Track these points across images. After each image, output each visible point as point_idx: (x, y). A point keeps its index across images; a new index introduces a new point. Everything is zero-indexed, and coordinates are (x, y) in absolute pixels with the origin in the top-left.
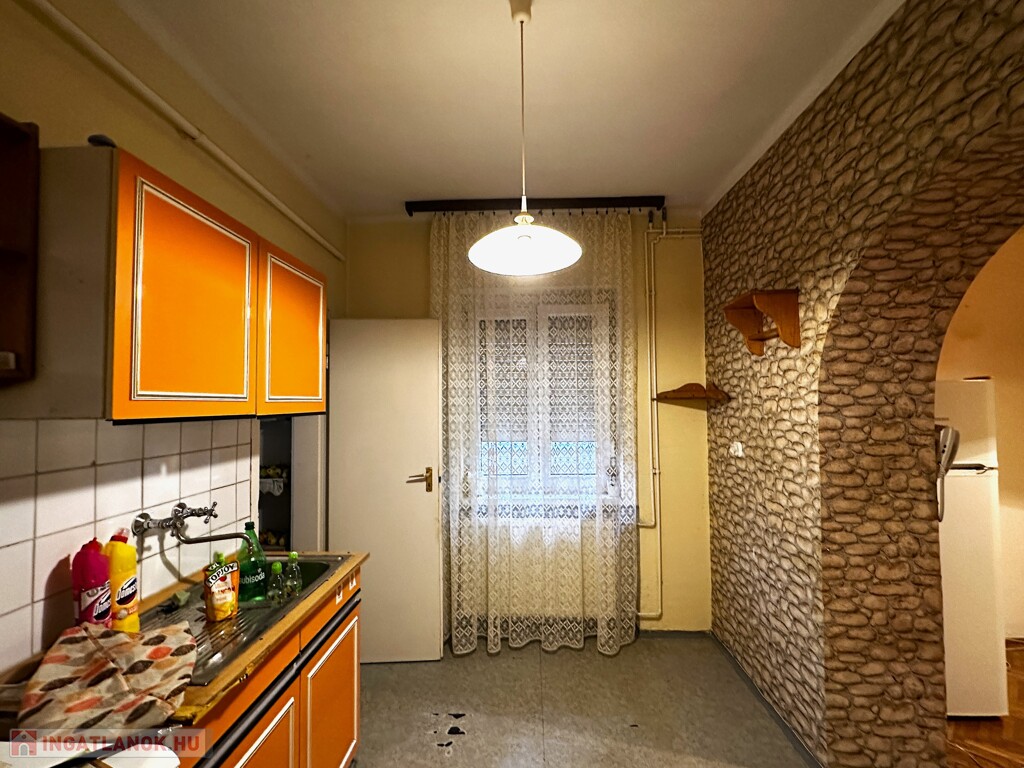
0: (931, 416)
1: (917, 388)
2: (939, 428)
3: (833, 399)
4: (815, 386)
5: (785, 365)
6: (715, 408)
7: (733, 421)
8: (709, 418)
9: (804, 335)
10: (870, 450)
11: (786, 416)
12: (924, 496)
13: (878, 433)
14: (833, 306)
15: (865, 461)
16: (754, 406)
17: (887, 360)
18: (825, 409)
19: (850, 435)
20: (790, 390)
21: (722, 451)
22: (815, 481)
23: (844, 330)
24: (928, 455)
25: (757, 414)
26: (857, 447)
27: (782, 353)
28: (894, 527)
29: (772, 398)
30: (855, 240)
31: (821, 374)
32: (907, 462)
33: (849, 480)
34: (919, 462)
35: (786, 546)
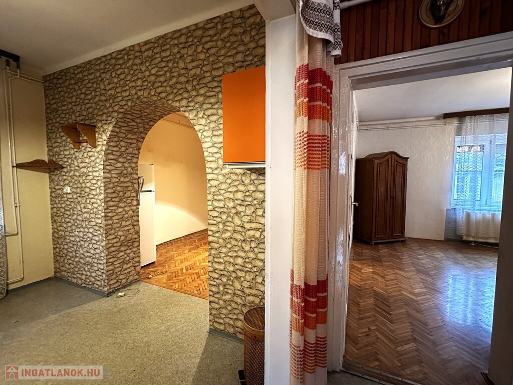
0: (137, 174)
1: (133, 165)
2: (139, 178)
3: (108, 167)
4: (102, 163)
5: (90, 154)
6: (54, 172)
7: (65, 178)
8: (50, 177)
9: (98, 143)
10: (120, 185)
11: (90, 174)
12: (135, 199)
13: (122, 179)
14: (108, 135)
15: (119, 189)
16: (76, 170)
17: (125, 156)
18: (105, 171)
19: (114, 180)
20: (92, 164)
21: (59, 192)
22: (102, 196)
23: (112, 144)
24: (136, 186)
25: (77, 174)
26: (116, 184)
27: (89, 149)
28: (127, 209)
29: (84, 167)
30: (115, 114)
31: (104, 158)
32: (131, 188)
33: (114, 195)
34: (134, 188)
35: (91, 223)
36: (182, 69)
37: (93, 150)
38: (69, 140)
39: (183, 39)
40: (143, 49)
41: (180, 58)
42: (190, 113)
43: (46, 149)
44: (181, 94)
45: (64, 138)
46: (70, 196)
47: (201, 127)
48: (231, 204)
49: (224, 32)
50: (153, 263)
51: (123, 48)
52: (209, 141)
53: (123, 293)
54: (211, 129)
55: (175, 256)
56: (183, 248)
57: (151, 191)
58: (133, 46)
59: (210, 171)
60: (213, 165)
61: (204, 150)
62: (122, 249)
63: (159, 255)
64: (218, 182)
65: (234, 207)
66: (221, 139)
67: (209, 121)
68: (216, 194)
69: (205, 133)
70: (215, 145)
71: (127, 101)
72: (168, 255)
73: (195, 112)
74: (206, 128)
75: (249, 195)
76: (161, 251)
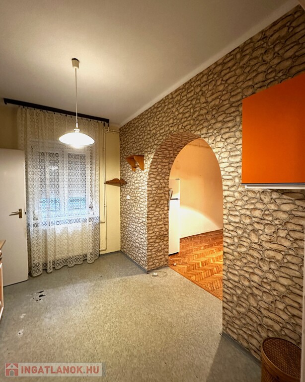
0: (168, 187)
1: (166, 181)
2: (169, 190)
3: (150, 183)
4: (147, 180)
5: (141, 174)
6: (122, 186)
7: (127, 189)
8: (121, 189)
9: (145, 167)
10: (157, 195)
11: (140, 188)
12: (166, 205)
13: (159, 191)
14: (151, 161)
15: (156, 198)
16: (133, 185)
17: (161, 174)
18: (149, 186)
19: (154, 192)
20: (142, 181)
21: (124, 198)
22: (146, 203)
23: (153, 167)
24: (167, 196)
25: (133, 187)
26: (155, 195)
27: (140, 171)
28: (161, 212)
29: (137, 183)
30: (155, 146)
31: (148, 177)
32: (163, 198)
33: (153, 203)
34: (166, 198)
35: (140, 221)
36: (203, 103)
37: (143, 172)
38: (130, 166)
39: (205, 79)
40: (174, 96)
41: (202, 94)
42: (209, 138)
43: (119, 172)
44: (202, 124)
45: (128, 165)
46: (129, 202)
47: (219, 150)
48: (248, 221)
49: (243, 59)
50: (178, 253)
51: (161, 99)
52: (226, 161)
53: (156, 274)
54: (228, 150)
55: (193, 251)
56: (200, 245)
57: (177, 199)
58: (168, 96)
59: (226, 188)
60: (230, 183)
61: (221, 169)
62: (157, 241)
63: (182, 247)
64: (234, 199)
65: (250, 224)
66: (238, 159)
67: (226, 144)
68: (232, 209)
69: (222, 155)
70: (232, 165)
71: (163, 136)
72: (188, 248)
73: (213, 138)
74: (224, 150)
75: (269, 214)
76: (183, 244)
